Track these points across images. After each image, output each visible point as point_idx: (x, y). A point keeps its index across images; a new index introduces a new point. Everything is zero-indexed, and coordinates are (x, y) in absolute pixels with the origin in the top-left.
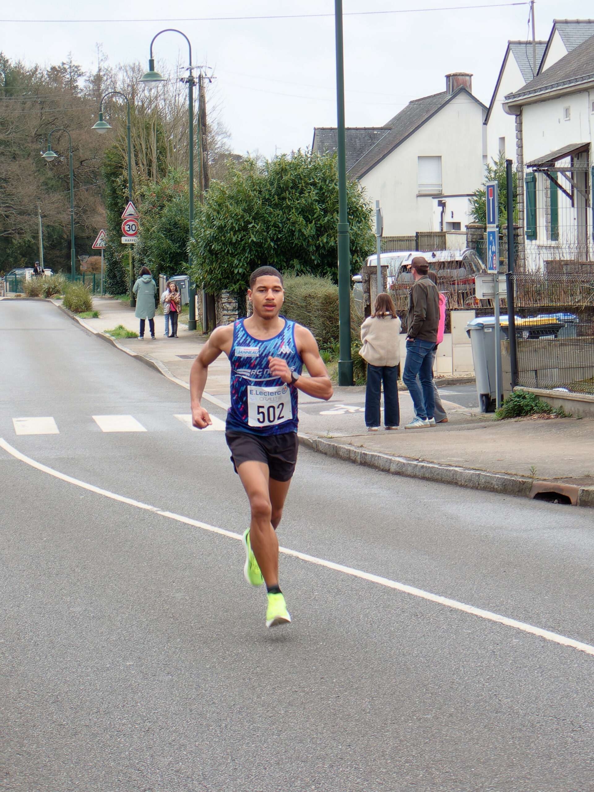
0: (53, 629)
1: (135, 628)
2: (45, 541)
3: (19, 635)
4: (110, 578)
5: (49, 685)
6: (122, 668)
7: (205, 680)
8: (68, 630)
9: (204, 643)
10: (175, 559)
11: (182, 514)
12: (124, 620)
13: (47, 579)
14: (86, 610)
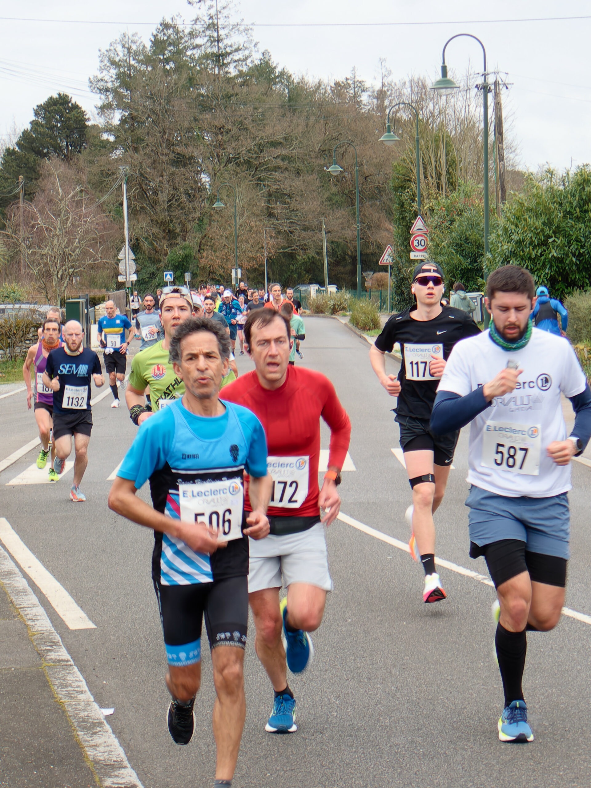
0: (371, 775)
2: (350, 624)
4: (439, 687)
8: (392, 778)
12: (466, 762)
13: (356, 685)
14: (412, 742)
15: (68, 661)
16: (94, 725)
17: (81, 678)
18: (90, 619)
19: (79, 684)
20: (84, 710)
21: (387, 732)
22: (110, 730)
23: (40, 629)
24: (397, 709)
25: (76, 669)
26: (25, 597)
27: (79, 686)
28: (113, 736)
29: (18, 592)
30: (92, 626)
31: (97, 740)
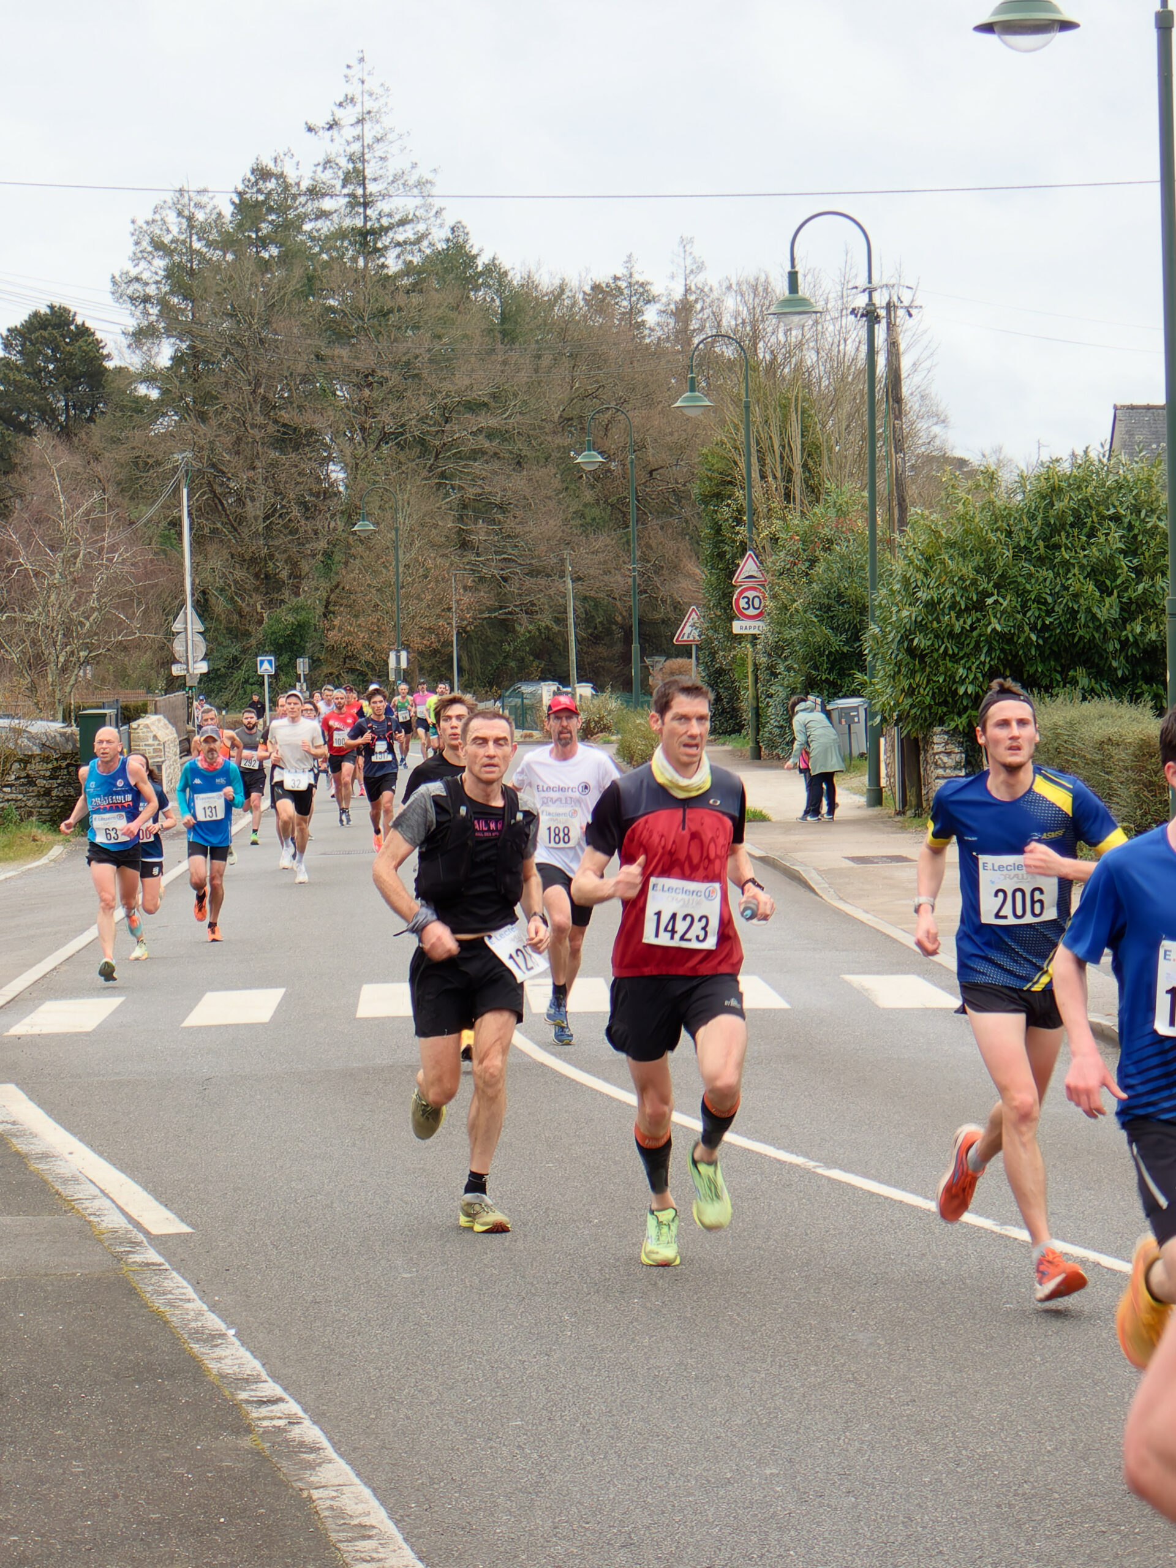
0: (618, 1401)
1: (779, 1401)
2: (596, 1225)
3: (551, 1412)
4: (727, 1300)
5: (613, 1511)
6: (756, 1480)
7: (921, 1507)
8: (648, 1402)
9: (918, 1432)
10: (854, 1263)
11: (866, 1175)
12: (757, 1385)
13: (602, 1300)
14: (681, 1363)
15: (160, 1265)
16: (213, 1337)
17: (185, 1284)
18: (182, 1220)
19: (183, 1291)
20: (196, 1320)
21: (645, 1353)
22: (238, 1343)
23: (110, 1226)
24: (663, 1327)
25: (175, 1274)
26: (77, 1187)
27: (184, 1294)
28: (242, 1350)
29: (65, 1181)
30: (185, 1229)
31: (219, 1352)
